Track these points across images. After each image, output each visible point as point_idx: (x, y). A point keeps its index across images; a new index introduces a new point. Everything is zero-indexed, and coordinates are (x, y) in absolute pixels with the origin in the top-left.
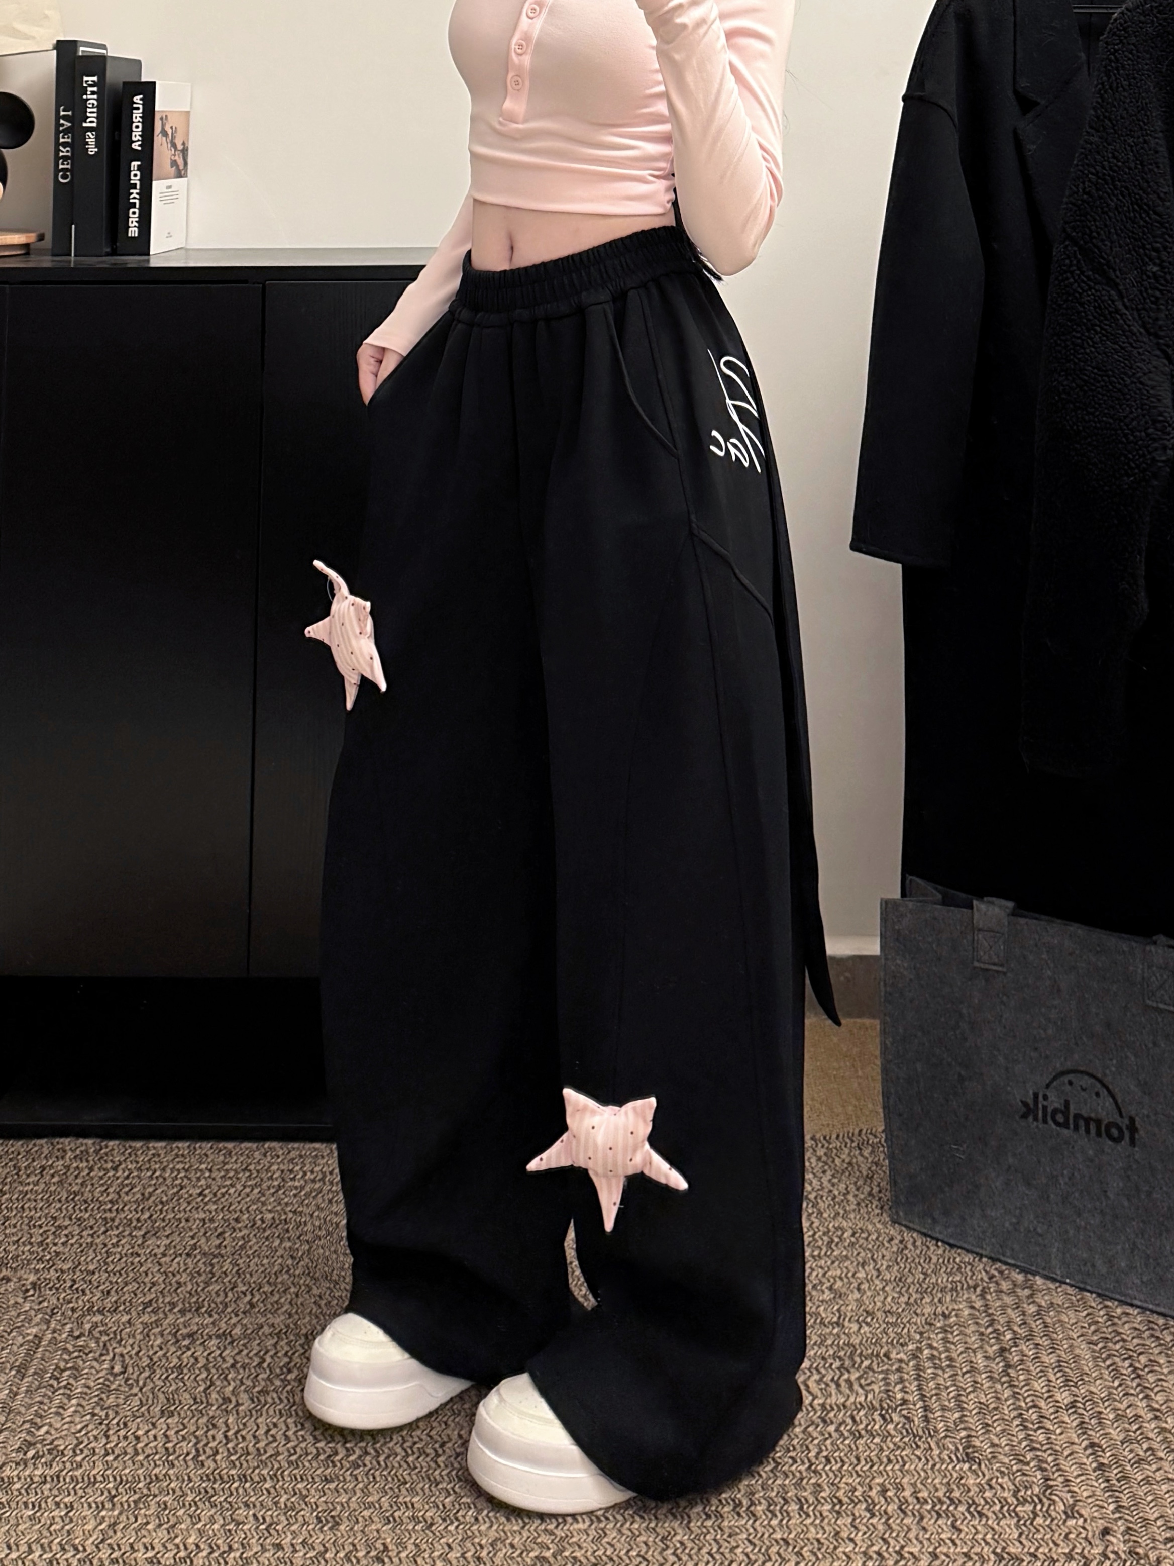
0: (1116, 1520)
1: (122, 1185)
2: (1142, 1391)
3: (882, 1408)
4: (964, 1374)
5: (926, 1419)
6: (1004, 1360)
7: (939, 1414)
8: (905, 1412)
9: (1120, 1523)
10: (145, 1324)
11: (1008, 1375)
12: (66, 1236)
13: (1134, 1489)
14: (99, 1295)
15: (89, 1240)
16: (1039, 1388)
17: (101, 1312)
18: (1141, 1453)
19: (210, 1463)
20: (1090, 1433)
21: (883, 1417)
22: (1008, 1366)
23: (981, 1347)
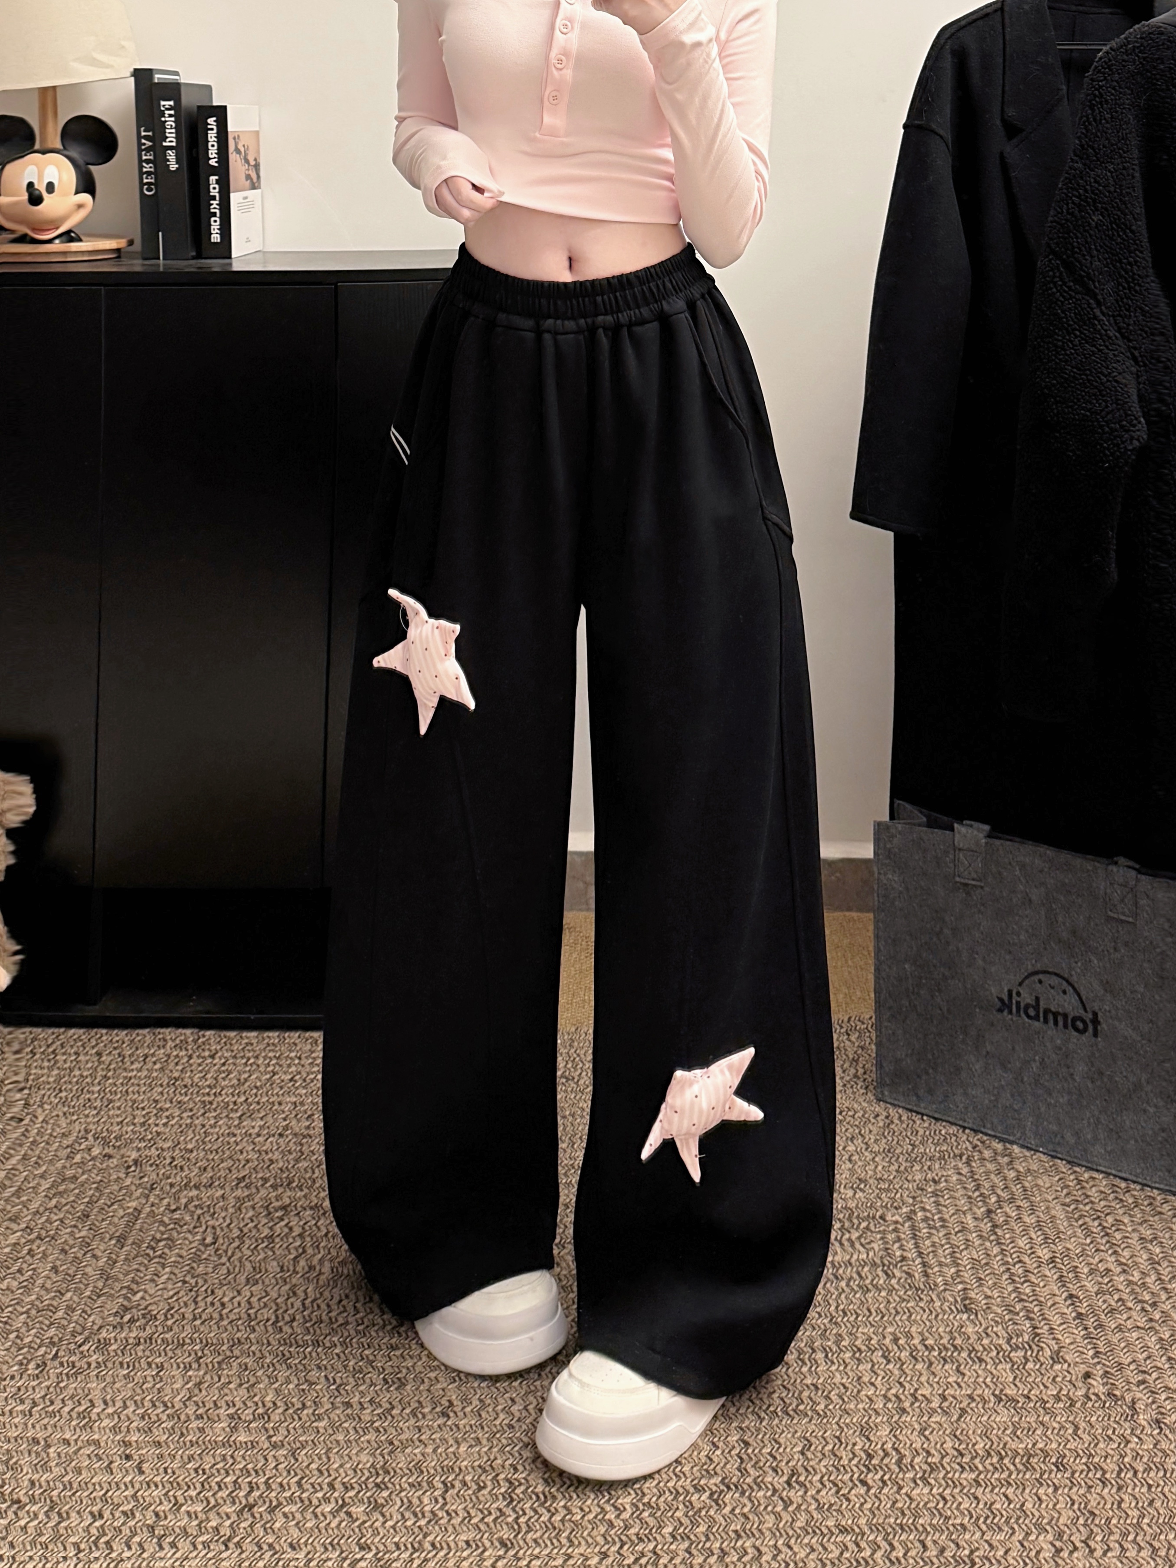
0: (1095, 1364)
1: (219, 1071)
2: (1111, 1248)
3: (884, 1265)
4: (956, 1233)
5: (926, 1275)
6: (991, 1221)
7: (936, 1269)
8: (905, 1268)
9: (1098, 1367)
10: (238, 1199)
11: (996, 1234)
12: (167, 1117)
13: (1109, 1337)
14: (197, 1170)
15: (189, 1121)
16: (1022, 1245)
17: (197, 1187)
18: (1113, 1303)
19: (287, 1329)
20: (1070, 1286)
21: (886, 1274)
22: (995, 1226)
23: (971, 1209)
